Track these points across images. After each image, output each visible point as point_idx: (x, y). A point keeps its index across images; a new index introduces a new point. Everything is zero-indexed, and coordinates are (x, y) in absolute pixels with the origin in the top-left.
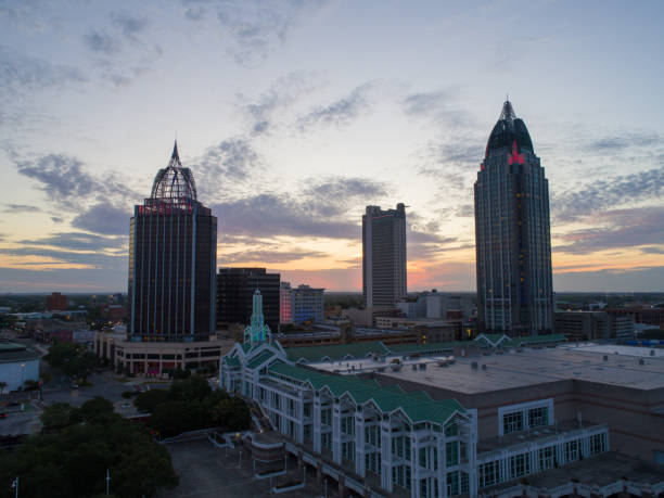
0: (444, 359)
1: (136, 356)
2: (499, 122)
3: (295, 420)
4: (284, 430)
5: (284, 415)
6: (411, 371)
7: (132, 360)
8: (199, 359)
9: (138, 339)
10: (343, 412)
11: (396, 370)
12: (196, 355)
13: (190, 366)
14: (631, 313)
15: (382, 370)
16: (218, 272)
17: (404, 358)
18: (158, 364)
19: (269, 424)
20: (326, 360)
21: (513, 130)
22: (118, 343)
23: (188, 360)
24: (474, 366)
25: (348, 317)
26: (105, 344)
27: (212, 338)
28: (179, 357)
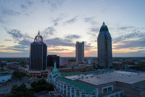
0: (91, 75)
1: (31, 73)
2: (102, 26)
3: (63, 89)
4: (60, 91)
5: (60, 88)
6: (85, 79)
7: (30, 74)
8: (44, 74)
9: (31, 70)
10: (72, 89)
11: (82, 78)
12: (43, 73)
13: (42, 75)
14: (127, 63)
15: (79, 78)
16: (47, 56)
17: (84, 75)
18: (35, 75)
19: (57, 90)
20: (69, 76)
21: (105, 28)
22: (27, 71)
23: (41, 74)
24: (98, 77)
25: (73, 64)
26: (25, 71)
27: (46, 70)
28: (40, 74)
